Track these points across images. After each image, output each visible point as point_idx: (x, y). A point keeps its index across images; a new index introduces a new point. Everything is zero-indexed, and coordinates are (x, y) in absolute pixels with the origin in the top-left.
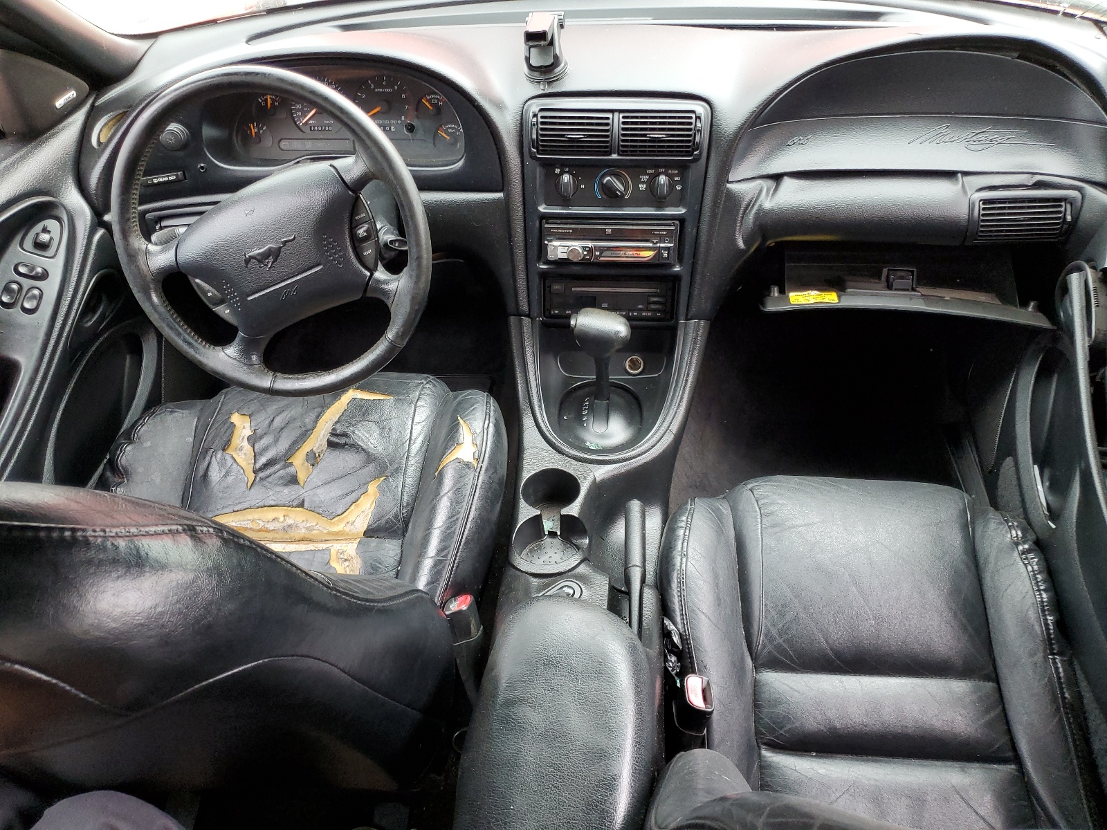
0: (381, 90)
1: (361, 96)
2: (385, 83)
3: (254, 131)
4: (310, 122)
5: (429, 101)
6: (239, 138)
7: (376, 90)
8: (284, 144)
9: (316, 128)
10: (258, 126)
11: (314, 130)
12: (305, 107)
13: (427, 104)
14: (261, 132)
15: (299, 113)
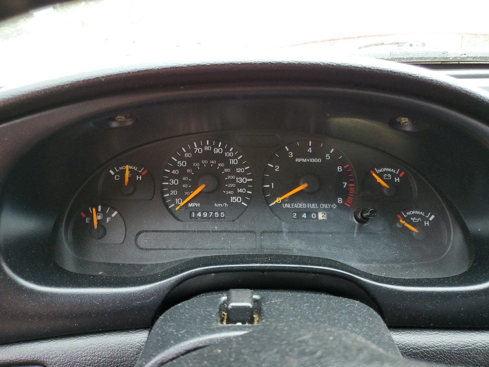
0: (304, 160)
1: (274, 168)
2: (310, 150)
3: (97, 218)
4: (190, 205)
5: (380, 175)
6: (70, 232)
7: (298, 160)
8: (143, 240)
9: (199, 214)
10: (103, 211)
11: (196, 218)
12: (185, 182)
13: (379, 180)
14: (108, 220)
15: (173, 192)
